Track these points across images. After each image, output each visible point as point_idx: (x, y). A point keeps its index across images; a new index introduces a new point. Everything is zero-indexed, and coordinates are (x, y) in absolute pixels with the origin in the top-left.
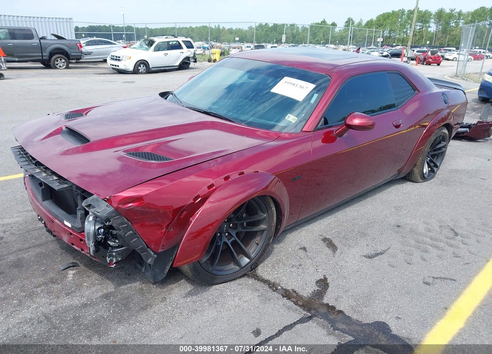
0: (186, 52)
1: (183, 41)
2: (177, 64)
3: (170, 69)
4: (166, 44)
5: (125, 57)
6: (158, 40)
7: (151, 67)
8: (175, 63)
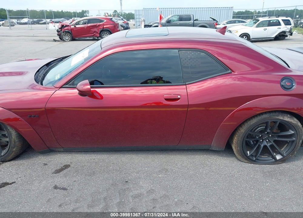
0: (283, 28)
1: (282, 20)
2: (274, 36)
3: (267, 40)
4: (268, 22)
5: (234, 31)
6: (261, 19)
7: (251, 38)
8: (272, 36)
